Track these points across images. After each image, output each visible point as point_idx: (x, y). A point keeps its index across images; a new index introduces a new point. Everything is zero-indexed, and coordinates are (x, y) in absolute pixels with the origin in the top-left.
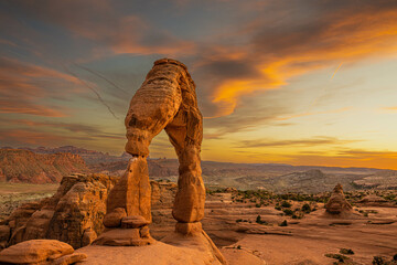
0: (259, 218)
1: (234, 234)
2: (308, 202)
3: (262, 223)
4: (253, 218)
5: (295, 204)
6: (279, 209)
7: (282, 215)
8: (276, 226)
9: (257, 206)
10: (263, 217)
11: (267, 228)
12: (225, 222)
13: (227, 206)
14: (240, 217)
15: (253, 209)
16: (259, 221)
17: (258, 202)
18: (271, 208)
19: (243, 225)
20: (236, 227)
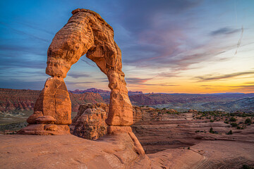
0: (211, 129)
1: (193, 140)
2: (250, 118)
3: (214, 133)
4: (207, 129)
5: (239, 119)
6: (227, 123)
7: (229, 127)
8: (224, 134)
9: (211, 121)
10: (215, 129)
11: (217, 136)
12: (188, 133)
13: (189, 122)
14: (198, 129)
15: (208, 124)
16: (211, 131)
17: (212, 119)
18: (221, 123)
19: (200, 134)
20: (195, 136)
